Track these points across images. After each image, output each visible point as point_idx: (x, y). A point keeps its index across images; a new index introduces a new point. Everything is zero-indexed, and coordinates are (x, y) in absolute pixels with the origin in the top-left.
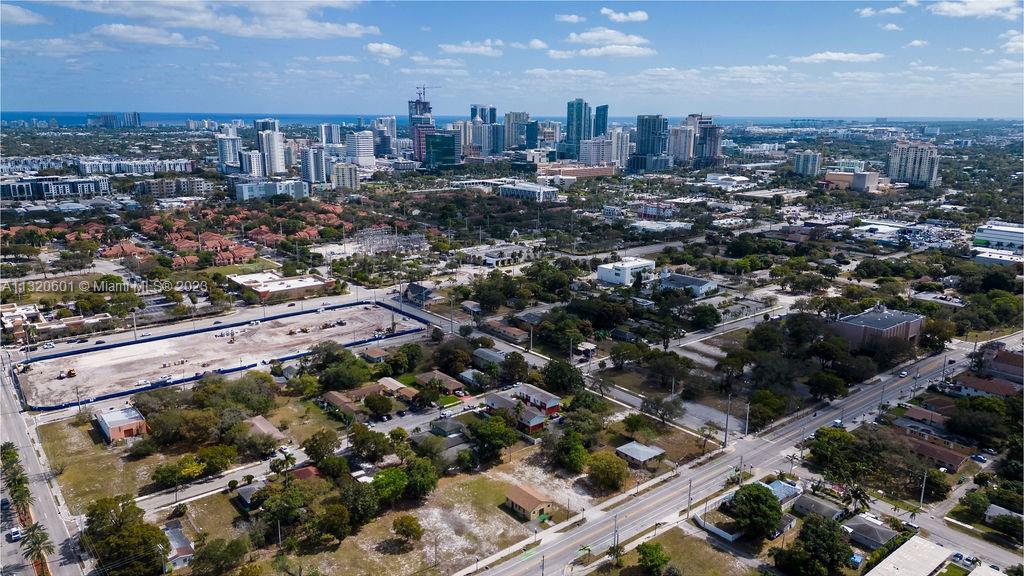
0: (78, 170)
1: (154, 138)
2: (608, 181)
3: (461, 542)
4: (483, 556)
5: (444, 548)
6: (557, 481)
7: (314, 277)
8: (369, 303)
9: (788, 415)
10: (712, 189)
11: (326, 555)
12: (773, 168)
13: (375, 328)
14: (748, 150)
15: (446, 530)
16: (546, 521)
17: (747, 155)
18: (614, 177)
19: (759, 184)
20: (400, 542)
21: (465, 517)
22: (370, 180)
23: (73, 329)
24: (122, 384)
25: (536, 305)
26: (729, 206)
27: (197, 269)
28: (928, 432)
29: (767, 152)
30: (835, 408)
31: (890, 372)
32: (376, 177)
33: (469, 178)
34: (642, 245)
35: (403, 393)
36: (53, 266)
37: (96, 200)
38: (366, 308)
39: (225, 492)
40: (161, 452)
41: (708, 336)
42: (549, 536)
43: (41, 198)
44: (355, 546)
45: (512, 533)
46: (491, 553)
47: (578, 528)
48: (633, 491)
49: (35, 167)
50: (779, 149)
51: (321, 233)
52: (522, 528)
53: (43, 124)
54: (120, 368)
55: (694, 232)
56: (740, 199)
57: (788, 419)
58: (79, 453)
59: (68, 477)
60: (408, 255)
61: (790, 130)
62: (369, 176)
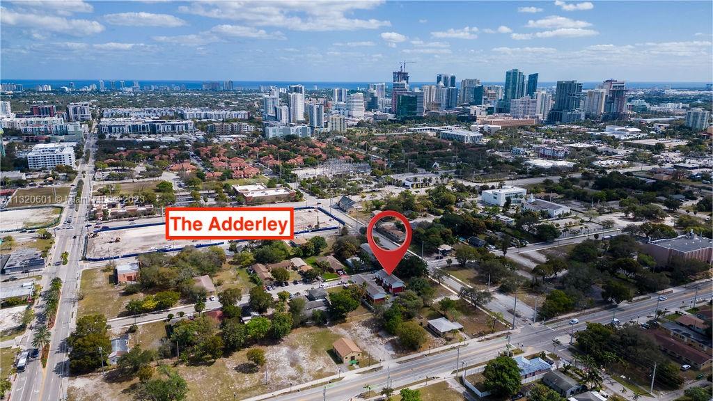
0: (182, 117)
1: (236, 98)
2: (527, 130)
3: (291, 371)
4: (300, 382)
5: (278, 373)
6: (376, 339)
7: (286, 189)
8: (313, 208)
9: (577, 311)
10: (607, 137)
11: (203, 367)
12: (670, 122)
13: (308, 224)
14: (655, 108)
15: (286, 361)
16: (354, 365)
17: (653, 111)
18: (533, 127)
19: (649, 134)
20: (252, 366)
21: (302, 355)
22: (356, 126)
23: (130, 213)
24: (142, 249)
25: (425, 216)
26: (615, 151)
27: (218, 180)
28: (688, 336)
29: (671, 110)
30: (621, 310)
31: (684, 286)
32: (360, 124)
33: (425, 126)
34: (529, 177)
35: (303, 269)
36: (140, 174)
37: (183, 135)
38: (310, 211)
39: (165, 321)
40: (143, 292)
41: (545, 247)
42: (351, 376)
43: (154, 133)
44: (224, 364)
45: (328, 370)
46: (306, 381)
47: (374, 372)
48: (426, 352)
49: (159, 114)
50: (683, 108)
51: (305, 161)
52: (336, 367)
53: (178, 88)
54: (146, 238)
55: (575, 169)
56: (627, 145)
57: (576, 314)
58: (99, 288)
59: (85, 302)
60: (354, 177)
61: (702, 93)
62: (355, 123)
